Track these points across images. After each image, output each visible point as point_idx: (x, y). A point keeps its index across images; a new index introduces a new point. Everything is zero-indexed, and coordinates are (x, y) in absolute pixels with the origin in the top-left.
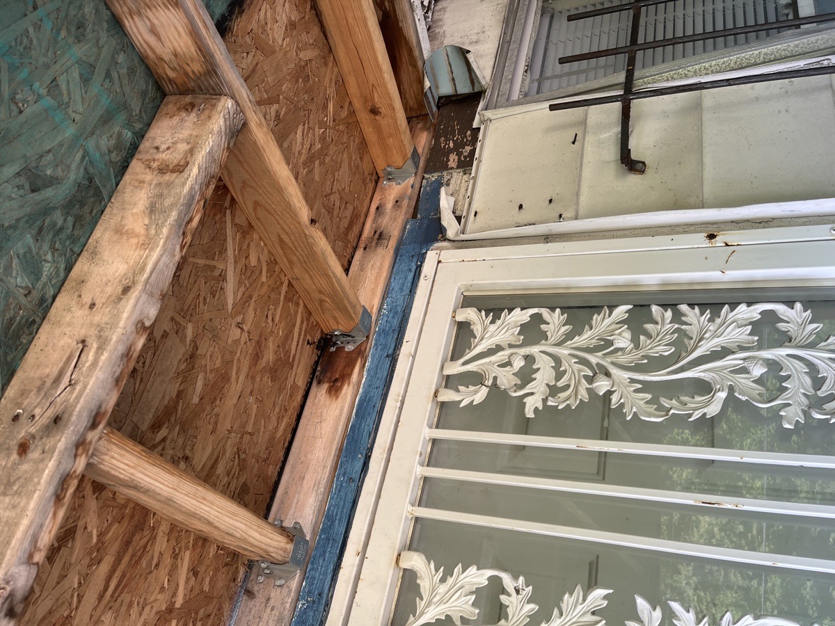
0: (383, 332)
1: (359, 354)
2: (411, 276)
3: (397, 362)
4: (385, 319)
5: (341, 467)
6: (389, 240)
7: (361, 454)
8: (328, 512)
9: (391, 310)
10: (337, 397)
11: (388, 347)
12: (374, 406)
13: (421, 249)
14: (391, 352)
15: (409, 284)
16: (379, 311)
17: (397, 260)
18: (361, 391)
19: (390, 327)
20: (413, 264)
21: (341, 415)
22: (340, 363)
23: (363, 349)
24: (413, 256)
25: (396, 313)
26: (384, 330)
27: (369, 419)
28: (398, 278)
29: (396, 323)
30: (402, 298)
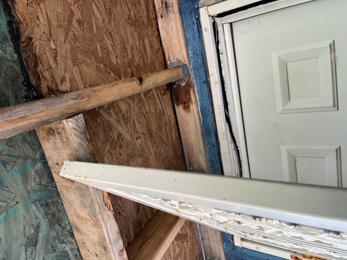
0: (195, 68)
1: (189, 87)
2: (195, 27)
3: (210, 84)
4: (193, 60)
5: (206, 140)
6: (173, 6)
7: (212, 134)
8: (210, 160)
9: (194, 54)
10: (190, 112)
11: (202, 77)
12: (209, 111)
13: (194, 5)
14: (205, 80)
15: (197, 34)
16: (188, 56)
17: (183, 18)
18: (199, 104)
19: (198, 64)
20: (194, 18)
21: (195, 120)
22: (183, 94)
23: (190, 83)
24: (191, 12)
25: (197, 55)
26: (195, 67)
27: (209, 118)
28: (188, 31)
29: (200, 61)
30: (197, 44)
